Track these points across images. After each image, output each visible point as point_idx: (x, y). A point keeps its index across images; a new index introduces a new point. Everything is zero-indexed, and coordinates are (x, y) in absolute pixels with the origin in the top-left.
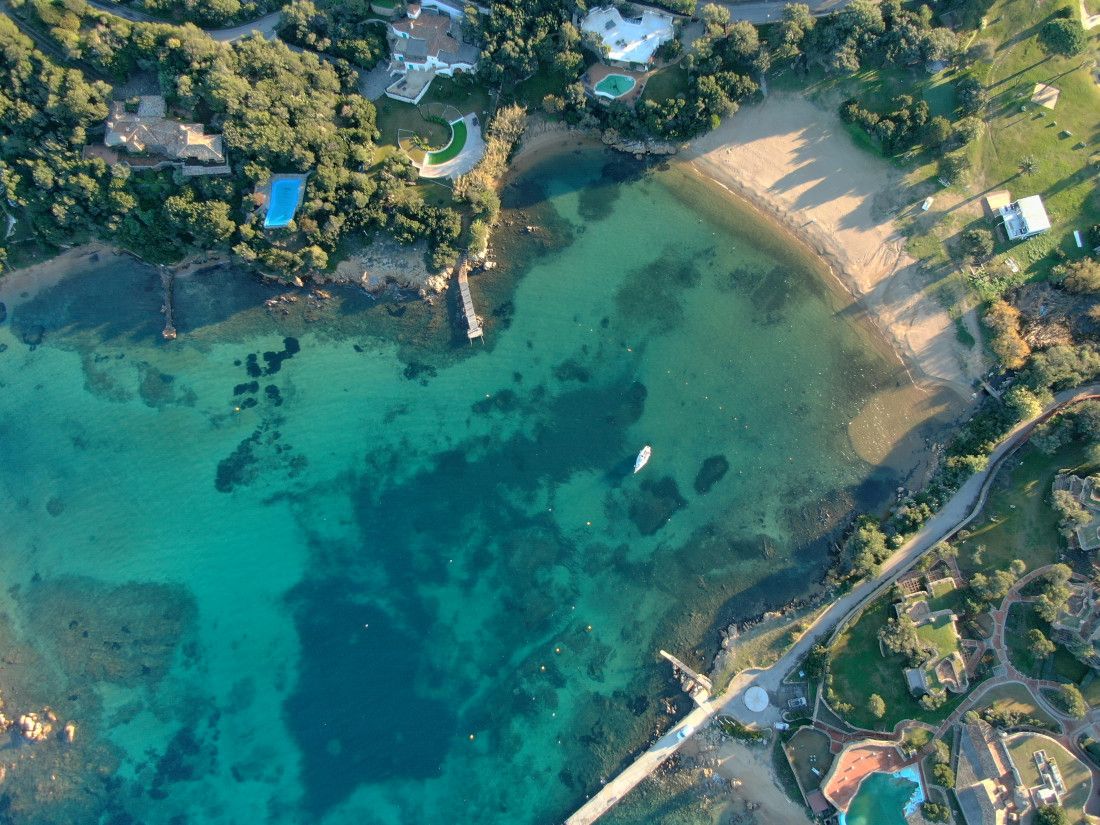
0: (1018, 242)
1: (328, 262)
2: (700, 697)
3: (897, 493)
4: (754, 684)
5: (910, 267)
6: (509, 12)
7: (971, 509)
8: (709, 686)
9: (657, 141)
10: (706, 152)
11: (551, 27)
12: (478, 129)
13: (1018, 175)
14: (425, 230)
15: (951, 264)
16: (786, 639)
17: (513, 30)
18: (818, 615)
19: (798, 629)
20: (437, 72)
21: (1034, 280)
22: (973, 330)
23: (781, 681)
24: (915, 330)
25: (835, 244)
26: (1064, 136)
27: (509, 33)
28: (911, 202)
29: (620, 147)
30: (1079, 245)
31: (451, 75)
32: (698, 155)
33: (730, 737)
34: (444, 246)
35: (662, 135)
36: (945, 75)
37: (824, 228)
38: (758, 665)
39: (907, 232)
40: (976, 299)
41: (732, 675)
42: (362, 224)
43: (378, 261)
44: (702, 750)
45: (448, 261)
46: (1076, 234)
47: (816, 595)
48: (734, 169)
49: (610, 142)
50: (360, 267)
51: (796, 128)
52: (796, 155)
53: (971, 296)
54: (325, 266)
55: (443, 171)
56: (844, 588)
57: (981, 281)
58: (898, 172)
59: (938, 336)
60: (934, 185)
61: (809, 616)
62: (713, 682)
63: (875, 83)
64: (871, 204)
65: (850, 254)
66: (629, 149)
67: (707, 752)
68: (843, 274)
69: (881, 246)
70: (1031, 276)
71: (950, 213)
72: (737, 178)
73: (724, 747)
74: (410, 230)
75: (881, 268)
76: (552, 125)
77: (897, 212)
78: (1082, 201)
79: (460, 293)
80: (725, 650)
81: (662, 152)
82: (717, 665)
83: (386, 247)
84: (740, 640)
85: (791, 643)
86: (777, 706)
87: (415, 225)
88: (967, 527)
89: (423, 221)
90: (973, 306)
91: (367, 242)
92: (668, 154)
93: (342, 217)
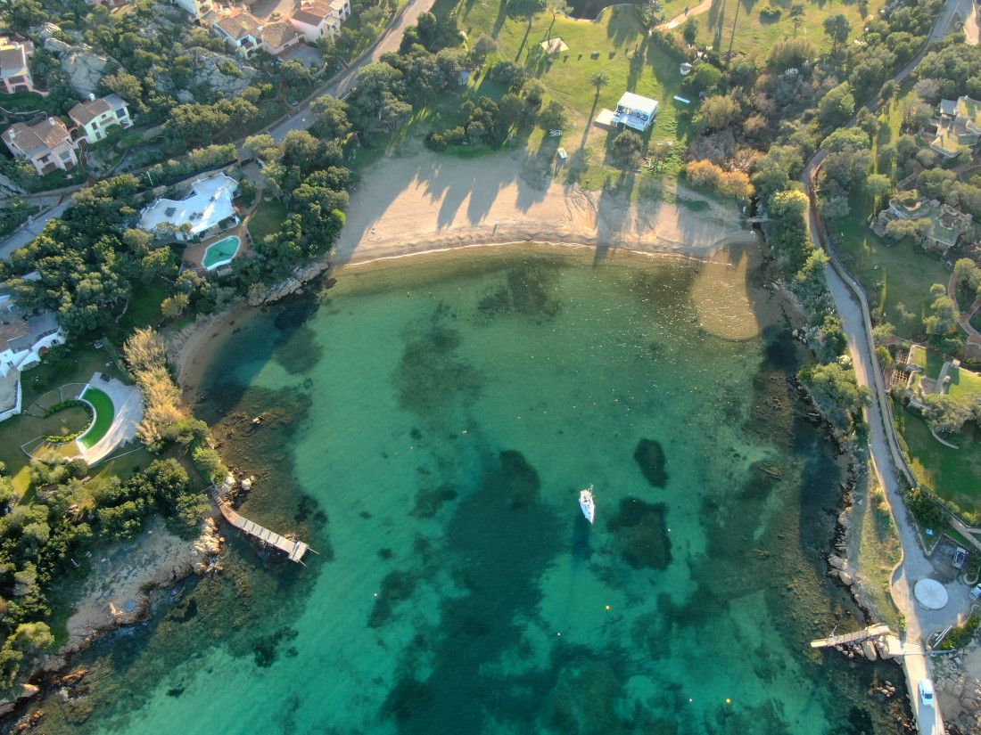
0: (650, 128)
1: (52, 632)
2: (894, 647)
3: (797, 338)
4: (912, 584)
5: (602, 196)
6: (58, 259)
7: (855, 297)
8: (885, 629)
9: (304, 266)
10: (355, 246)
11: (113, 244)
12: (115, 382)
13: (597, 95)
14: (146, 502)
15: (627, 173)
16: (881, 519)
17: (76, 270)
18: (874, 473)
19: (878, 500)
20: (20, 368)
21: (689, 140)
22: (696, 197)
23: (925, 556)
24: (659, 230)
25: (531, 225)
26: (595, 57)
27: (75, 275)
28: (550, 161)
29: (274, 297)
30: (687, 102)
31: (38, 359)
32: (352, 253)
33: (961, 652)
34: (183, 498)
35: (304, 257)
36: (476, 78)
37: (511, 221)
38: (892, 564)
39: (572, 178)
40: (671, 179)
41: (888, 596)
42: (62, 555)
43: (116, 579)
44: (959, 693)
45: (200, 509)
46: (676, 97)
47: (851, 466)
48: (393, 240)
49: (261, 300)
50: (99, 606)
51: (409, 180)
52: (430, 195)
53: (665, 180)
54: (52, 639)
55: (112, 441)
56: (862, 432)
57: (659, 167)
58: (517, 151)
59: (679, 218)
60: (551, 141)
61: (871, 482)
62: (883, 621)
63: (433, 114)
64: (524, 183)
65: (550, 222)
66: (284, 293)
67: (964, 690)
68: (563, 238)
69: (566, 201)
70: (685, 139)
71: (585, 147)
72: (402, 243)
73: (968, 668)
74: (128, 515)
75: (585, 214)
76: (189, 329)
77: (549, 173)
78: (655, 79)
79: (243, 531)
80: (853, 584)
81: (318, 272)
82: (867, 604)
83: (113, 559)
84: (853, 560)
85: (888, 517)
86: (952, 580)
87: (130, 505)
88: (871, 307)
89: (133, 497)
90: (675, 184)
91: (84, 573)
92: (323, 271)
93: (31, 568)
